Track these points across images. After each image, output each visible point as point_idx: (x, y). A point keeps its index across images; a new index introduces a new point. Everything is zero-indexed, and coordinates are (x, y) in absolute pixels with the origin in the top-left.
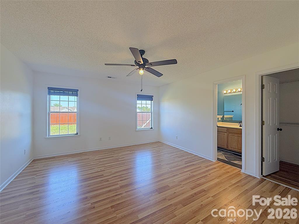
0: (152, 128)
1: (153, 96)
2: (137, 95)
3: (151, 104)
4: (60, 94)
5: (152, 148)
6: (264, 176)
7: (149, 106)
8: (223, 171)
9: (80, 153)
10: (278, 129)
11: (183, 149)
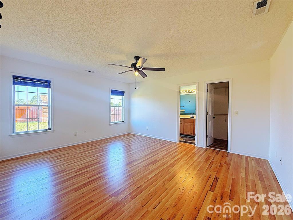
0: (123, 121)
1: (124, 92)
2: (111, 90)
3: (123, 100)
4: (27, 84)
5: (127, 139)
6: (207, 147)
7: (120, 101)
8: (185, 147)
9: (54, 150)
10: (214, 118)
11: (153, 137)
